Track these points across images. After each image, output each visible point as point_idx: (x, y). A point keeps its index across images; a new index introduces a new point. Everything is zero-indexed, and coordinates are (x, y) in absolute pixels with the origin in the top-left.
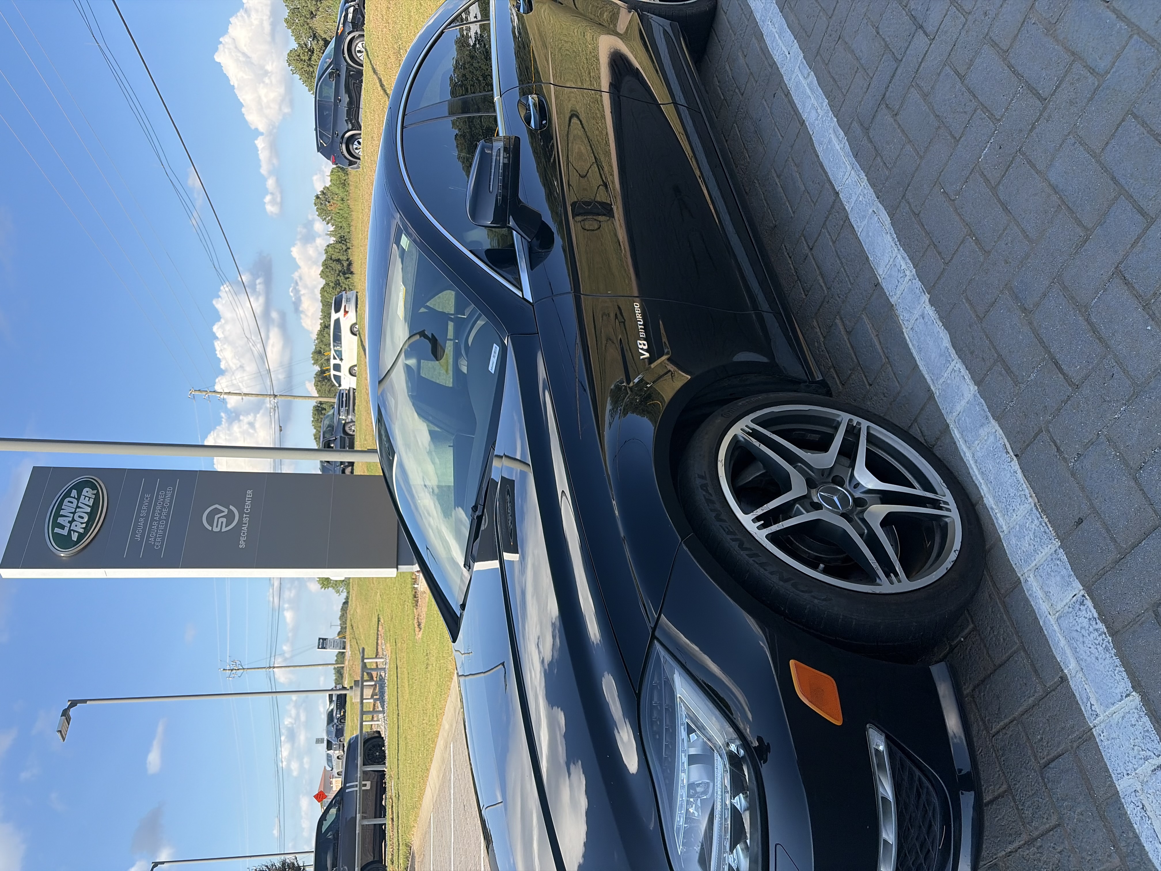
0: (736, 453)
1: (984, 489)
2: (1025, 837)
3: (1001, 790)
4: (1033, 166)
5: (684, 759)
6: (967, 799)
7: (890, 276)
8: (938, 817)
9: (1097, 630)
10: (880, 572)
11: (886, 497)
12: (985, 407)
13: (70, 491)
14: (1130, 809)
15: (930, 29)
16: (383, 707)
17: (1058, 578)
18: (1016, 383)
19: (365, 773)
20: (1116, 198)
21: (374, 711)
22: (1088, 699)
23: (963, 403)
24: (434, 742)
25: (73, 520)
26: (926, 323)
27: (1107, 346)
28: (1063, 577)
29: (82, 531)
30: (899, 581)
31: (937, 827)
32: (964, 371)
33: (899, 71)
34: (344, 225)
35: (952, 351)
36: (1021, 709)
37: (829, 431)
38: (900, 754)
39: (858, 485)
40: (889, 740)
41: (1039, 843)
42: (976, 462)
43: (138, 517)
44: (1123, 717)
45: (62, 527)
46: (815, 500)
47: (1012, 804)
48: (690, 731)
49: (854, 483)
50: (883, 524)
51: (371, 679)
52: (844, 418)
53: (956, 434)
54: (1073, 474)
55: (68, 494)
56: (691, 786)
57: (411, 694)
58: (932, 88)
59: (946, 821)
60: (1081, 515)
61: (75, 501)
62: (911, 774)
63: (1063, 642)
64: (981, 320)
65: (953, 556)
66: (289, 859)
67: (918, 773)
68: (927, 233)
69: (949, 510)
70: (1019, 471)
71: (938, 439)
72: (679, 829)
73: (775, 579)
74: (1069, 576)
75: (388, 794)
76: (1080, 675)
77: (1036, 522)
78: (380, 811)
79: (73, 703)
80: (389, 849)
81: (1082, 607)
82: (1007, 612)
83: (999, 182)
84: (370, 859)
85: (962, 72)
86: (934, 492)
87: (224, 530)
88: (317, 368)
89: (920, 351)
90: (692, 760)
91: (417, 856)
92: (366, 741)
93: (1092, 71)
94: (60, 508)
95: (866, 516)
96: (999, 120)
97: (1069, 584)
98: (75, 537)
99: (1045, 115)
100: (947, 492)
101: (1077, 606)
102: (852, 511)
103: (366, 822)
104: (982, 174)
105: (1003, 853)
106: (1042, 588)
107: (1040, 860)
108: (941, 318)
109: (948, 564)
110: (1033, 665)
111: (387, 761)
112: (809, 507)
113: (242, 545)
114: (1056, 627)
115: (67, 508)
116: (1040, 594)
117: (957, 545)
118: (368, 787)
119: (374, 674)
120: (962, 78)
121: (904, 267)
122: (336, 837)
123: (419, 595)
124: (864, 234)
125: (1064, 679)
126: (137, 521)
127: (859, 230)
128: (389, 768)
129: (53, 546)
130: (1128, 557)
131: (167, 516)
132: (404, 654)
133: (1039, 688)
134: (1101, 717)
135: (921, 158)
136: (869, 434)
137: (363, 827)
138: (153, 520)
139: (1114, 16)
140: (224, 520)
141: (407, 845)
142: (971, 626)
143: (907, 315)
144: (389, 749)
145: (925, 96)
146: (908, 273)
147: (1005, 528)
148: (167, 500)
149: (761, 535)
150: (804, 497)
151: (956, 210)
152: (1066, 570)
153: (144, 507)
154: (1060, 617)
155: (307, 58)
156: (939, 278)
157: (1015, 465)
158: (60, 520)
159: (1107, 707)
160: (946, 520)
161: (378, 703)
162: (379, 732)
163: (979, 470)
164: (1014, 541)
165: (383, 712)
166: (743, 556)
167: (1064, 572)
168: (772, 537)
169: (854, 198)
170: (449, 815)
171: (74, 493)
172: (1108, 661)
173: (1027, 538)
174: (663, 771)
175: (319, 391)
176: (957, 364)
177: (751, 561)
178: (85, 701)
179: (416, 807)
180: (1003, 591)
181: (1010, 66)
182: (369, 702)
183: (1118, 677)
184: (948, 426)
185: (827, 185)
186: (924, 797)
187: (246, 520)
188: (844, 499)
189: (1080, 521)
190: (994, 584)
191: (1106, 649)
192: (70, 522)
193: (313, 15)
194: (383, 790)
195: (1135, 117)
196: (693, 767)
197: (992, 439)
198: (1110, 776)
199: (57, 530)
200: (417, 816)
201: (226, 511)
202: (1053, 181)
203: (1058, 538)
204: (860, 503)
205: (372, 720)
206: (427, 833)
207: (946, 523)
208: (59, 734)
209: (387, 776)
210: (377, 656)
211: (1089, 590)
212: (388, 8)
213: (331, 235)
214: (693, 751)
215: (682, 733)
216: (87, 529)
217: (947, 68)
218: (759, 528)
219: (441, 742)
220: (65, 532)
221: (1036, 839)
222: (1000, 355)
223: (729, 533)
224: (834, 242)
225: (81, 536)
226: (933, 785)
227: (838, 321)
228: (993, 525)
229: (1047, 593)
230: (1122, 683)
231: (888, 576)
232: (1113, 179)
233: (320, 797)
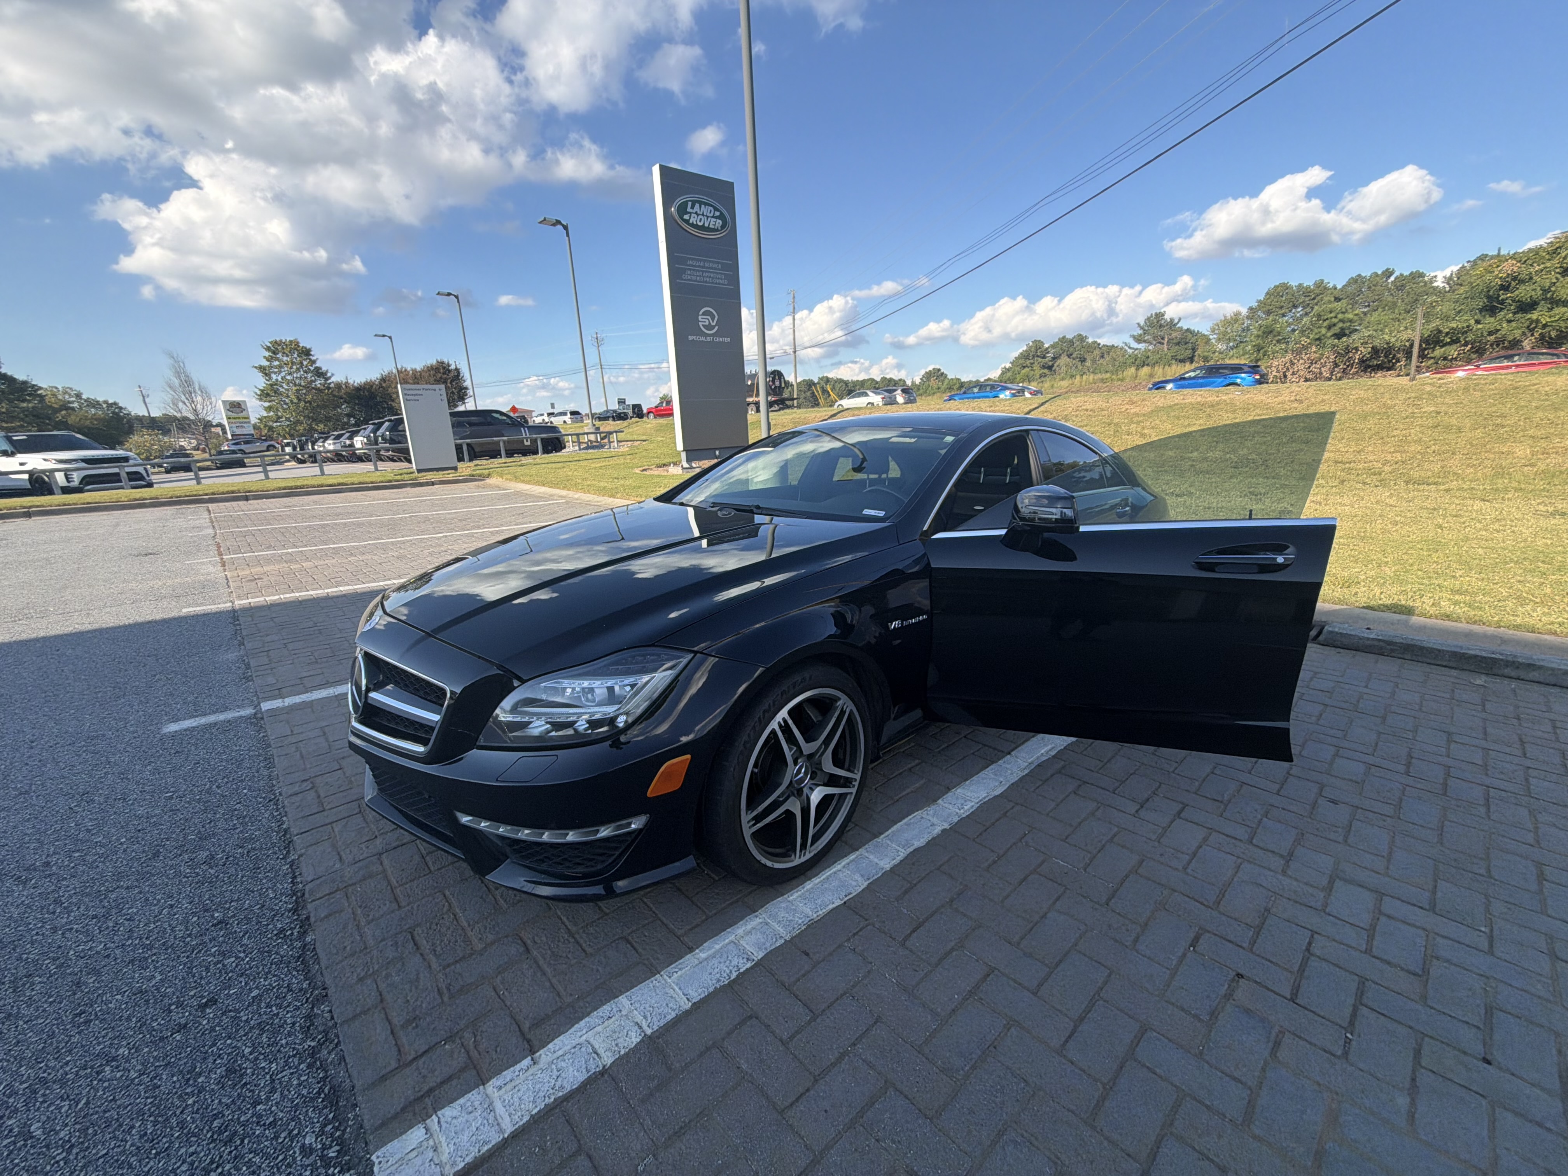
0: (828, 701)
1: (816, 880)
2: (574, 929)
3: (605, 909)
4: (1058, 899)
5: (610, 683)
6: (599, 890)
7: (957, 798)
8: (586, 870)
9: (731, 972)
10: (755, 813)
11: (805, 811)
12: (876, 877)
13: (718, 210)
14: (606, 1008)
15: (1142, 813)
16: (584, 449)
17: (763, 940)
18: (897, 899)
19: (536, 440)
20: (1046, 965)
21: (580, 443)
22: (680, 969)
23: (876, 860)
24: (564, 488)
25: (698, 215)
26: (928, 827)
27: (937, 965)
28: (764, 944)
29: (691, 222)
30: (750, 827)
31: (580, 869)
32: (898, 859)
33: (1107, 793)
34: (921, 391)
35: (911, 849)
36: (664, 919)
37: (847, 765)
38: (630, 839)
39: (812, 790)
40: (639, 831)
41: (572, 940)
42: (835, 873)
43: (704, 261)
44: (672, 997)
45: (692, 207)
46: (799, 761)
47: (596, 917)
48: (633, 686)
49: (813, 787)
50: (788, 812)
51: (602, 439)
52: (858, 777)
53: (852, 857)
54: (839, 946)
55: (716, 209)
56: (591, 690)
57: (595, 468)
58: (1099, 819)
59: (585, 876)
60: (811, 954)
61: (711, 215)
62: (616, 849)
63: (717, 947)
64: (938, 869)
65: (769, 864)
66: (470, 392)
67: (617, 853)
68: (993, 824)
69: (800, 857)
70: (834, 906)
71: (846, 843)
72: (559, 683)
73: (745, 738)
74: (766, 949)
75: (523, 458)
76: (697, 962)
77: (800, 921)
78: (510, 454)
79: (566, 228)
80: (484, 462)
81: (745, 960)
82: (731, 904)
83: (1040, 875)
84: (477, 449)
85: (1115, 840)
86: (812, 844)
87: (700, 324)
88: (816, 381)
89: (908, 824)
90: (611, 689)
91: (482, 482)
92: (558, 439)
93: (1136, 940)
94: (706, 204)
95: (792, 798)
96: (1085, 870)
97: (760, 948)
98: (686, 217)
99: (1097, 906)
100: (812, 854)
101: (745, 956)
102: (794, 787)
103: (501, 444)
104: (1043, 862)
105: (559, 914)
106: (753, 928)
107: (559, 941)
108: (933, 839)
109: (764, 861)
110: (697, 926)
111: (546, 456)
112: (795, 756)
113: (691, 338)
114: (727, 941)
115: (706, 210)
116: (749, 927)
117: (777, 866)
118: (526, 443)
119: (606, 441)
120: (1111, 840)
121: (966, 808)
122: (490, 424)
123: (666, 468)
124: (984, 776)
125: (691, 950)
126: (701, 260)
127: (985, 772)
128: (541, 457)
129: (679, 201)
130: (788, 992)
131: (706, 282)
132: (622, 461)
133: (682, 931)
134: (669, 980)
135: (1048, 815)
136: (846, 794)
137: (498, 442)
138: (703, 272)
139: (1180, 954)
140: (707, 323)
141: (489, 475)
142: (717, 878)
143: (931, 812)
144: (554, 456)
145: (1093, 814)
146: (962, 811)
147: (791, 898)
148: (718, 281)
149: (774, 725)
150: (801, 752)
151: (1014, 844)
152: (770, 946)
153: (711, 265)
154: (735, 943)
155: (1039, 354)
156: (963, 835)
157: (838, 903)
158: (697, 205)
159: (677, 985)
160: (793, 856)
161: (585, 445)
162: (565, 447)
163: (830, 876)
164: (783, 905)
165: (580, 449)
166: (758, 713)
167: (768, 945)
168: (773, 732)
169: (1008, 766)
170: (514, 503)
171: (717, 214)
172: (710, 982)
173: (787, 915)
174: (600, 668)
175: (800, 383)
176: (903, 854)
177: (756, 719)
178: (568, 235)
179: (516, 478)
180: (746, 900)
181: (1127, 876)
182: (585, 439)
183: (700, 990)
184: (857, 850)
185: (1013, 746)
186: (600, 858)
187: (709, 339)
188: (802, 780)
189: (807, 954)
190: (750, 893)
191: (719, 981)
192: (696, 213)
193: (1069, 356)
194: (524, 455)
195: (1109, 975)
196: (605, 690)
197: (854, 883)
198: (628, 991)
199: (690, 204)
200: (510, 480)
201: (714, 324)
202: (1049, 915)
203: (792, 939)
204: (800, 792)
205: (573, 442)
206: (500, 488)
207: (790, 856)
208: (542, 219)
209: (535, 456)
210: (618, 442)
211: (759, 964)
212: (1087, 410)
213: (913, 382)
214: (617, 688)
215: (630, 680)
216: (692, 225)
217: (1116, 829)
218: (779, 723)
219: (564, 493)
220: (689, 210)
221: (573, 937)
222: (915, 885)
223: (774, 702)
224: (973, 754)
225: (687, 221)
226: (610, 864)
227: (917, 761)
228: (793, 889)
229: (750, 932)
230: (696, 994)
231: (753, 819)
232: (1061, 961)
233: (514, 409)
